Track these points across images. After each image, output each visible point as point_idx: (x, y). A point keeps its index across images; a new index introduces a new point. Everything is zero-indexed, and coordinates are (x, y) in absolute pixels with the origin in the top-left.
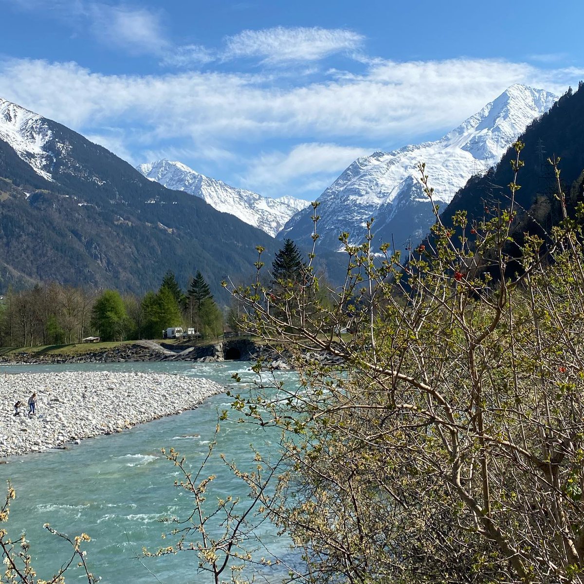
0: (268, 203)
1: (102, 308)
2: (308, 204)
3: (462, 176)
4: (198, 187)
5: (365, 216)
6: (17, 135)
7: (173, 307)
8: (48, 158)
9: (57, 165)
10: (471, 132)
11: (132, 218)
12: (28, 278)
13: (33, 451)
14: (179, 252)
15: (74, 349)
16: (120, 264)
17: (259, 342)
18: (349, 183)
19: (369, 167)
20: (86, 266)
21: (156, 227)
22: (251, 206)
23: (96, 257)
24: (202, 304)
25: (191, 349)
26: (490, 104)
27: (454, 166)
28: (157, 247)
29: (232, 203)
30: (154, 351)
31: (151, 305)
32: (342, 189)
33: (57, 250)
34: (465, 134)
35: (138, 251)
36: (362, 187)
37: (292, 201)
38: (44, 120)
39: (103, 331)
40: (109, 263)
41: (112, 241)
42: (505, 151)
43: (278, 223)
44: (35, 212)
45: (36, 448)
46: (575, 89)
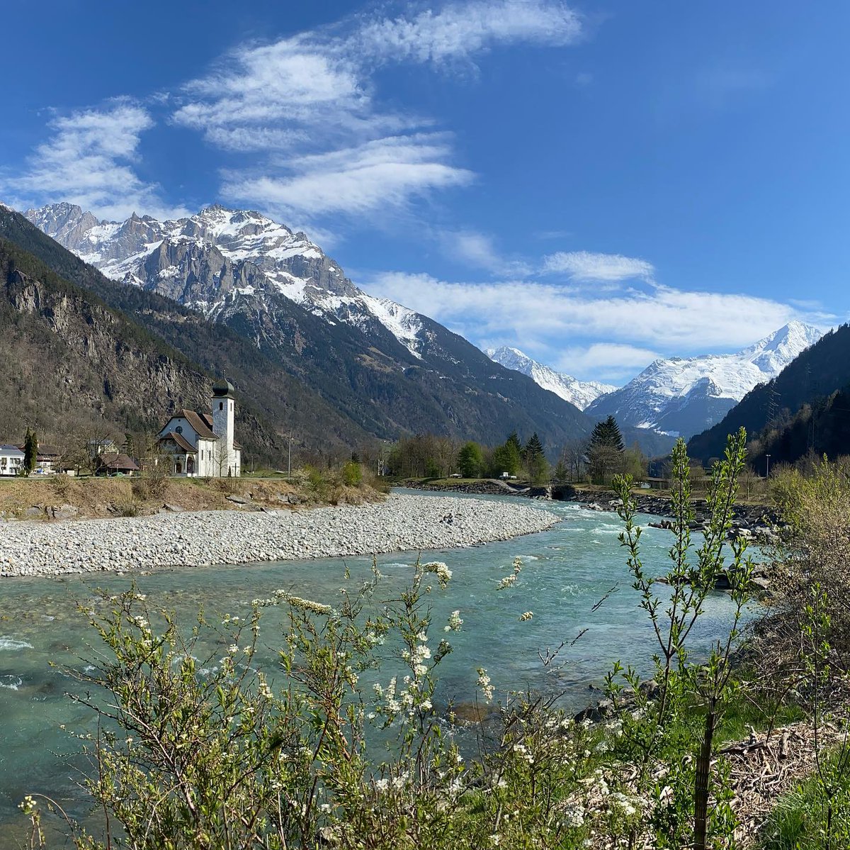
0: (580, 385)
1: (466, 454)
2: (615, 389)
3: (750, 383)
4: (530, 369)
5: (658, 403)
6: (398, 325)
7: (516, 457)
8: (419, 343)
9: (426, 348)
10: (759, 351)
11: (478, 389)
12: (403, 429)
13: (458, 547)
14: (511, 416)
15: (446, 482)
16: (467, 423)
17: (579, 488)
18: (651, 376)
19: (664, 367)
20: (444, 423)
21: (496, 397)
22: (567, 386)
23: (451, 416)
24: (535, 457)
25: (528, 489)
26: (775, 332)
27: (745, 375)
28: (496, 411)
29: (554, 383)
30: (502, 487)
31: (501, 454)
32: (645, 380)
33: (424, 410)
34: (756, 352)
35: (481, 413)
36: (658, 381)
37: (599, 386)
38: (417, 315)
39: (466, 471)
40: (459, 421)
41: (463, 406)
42: (782, 368)
43: (586, 400)
44: (409, 382)
45: (460, 545)
46: (836, 330)
